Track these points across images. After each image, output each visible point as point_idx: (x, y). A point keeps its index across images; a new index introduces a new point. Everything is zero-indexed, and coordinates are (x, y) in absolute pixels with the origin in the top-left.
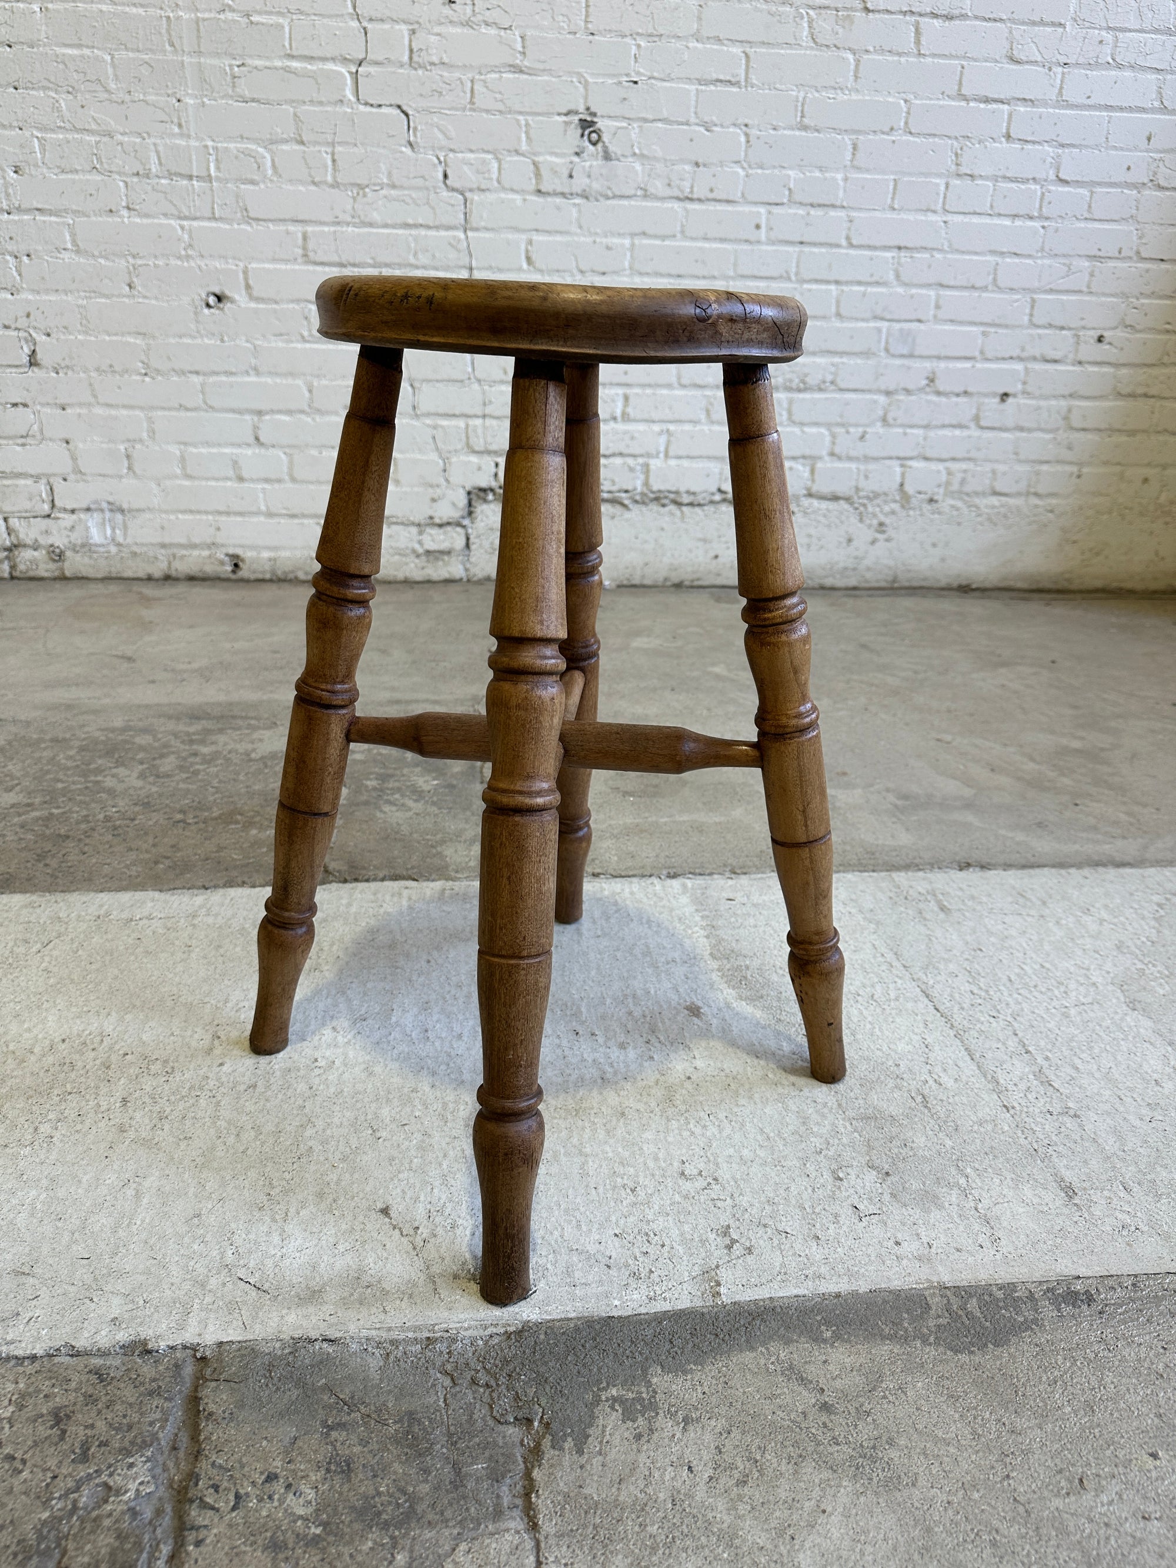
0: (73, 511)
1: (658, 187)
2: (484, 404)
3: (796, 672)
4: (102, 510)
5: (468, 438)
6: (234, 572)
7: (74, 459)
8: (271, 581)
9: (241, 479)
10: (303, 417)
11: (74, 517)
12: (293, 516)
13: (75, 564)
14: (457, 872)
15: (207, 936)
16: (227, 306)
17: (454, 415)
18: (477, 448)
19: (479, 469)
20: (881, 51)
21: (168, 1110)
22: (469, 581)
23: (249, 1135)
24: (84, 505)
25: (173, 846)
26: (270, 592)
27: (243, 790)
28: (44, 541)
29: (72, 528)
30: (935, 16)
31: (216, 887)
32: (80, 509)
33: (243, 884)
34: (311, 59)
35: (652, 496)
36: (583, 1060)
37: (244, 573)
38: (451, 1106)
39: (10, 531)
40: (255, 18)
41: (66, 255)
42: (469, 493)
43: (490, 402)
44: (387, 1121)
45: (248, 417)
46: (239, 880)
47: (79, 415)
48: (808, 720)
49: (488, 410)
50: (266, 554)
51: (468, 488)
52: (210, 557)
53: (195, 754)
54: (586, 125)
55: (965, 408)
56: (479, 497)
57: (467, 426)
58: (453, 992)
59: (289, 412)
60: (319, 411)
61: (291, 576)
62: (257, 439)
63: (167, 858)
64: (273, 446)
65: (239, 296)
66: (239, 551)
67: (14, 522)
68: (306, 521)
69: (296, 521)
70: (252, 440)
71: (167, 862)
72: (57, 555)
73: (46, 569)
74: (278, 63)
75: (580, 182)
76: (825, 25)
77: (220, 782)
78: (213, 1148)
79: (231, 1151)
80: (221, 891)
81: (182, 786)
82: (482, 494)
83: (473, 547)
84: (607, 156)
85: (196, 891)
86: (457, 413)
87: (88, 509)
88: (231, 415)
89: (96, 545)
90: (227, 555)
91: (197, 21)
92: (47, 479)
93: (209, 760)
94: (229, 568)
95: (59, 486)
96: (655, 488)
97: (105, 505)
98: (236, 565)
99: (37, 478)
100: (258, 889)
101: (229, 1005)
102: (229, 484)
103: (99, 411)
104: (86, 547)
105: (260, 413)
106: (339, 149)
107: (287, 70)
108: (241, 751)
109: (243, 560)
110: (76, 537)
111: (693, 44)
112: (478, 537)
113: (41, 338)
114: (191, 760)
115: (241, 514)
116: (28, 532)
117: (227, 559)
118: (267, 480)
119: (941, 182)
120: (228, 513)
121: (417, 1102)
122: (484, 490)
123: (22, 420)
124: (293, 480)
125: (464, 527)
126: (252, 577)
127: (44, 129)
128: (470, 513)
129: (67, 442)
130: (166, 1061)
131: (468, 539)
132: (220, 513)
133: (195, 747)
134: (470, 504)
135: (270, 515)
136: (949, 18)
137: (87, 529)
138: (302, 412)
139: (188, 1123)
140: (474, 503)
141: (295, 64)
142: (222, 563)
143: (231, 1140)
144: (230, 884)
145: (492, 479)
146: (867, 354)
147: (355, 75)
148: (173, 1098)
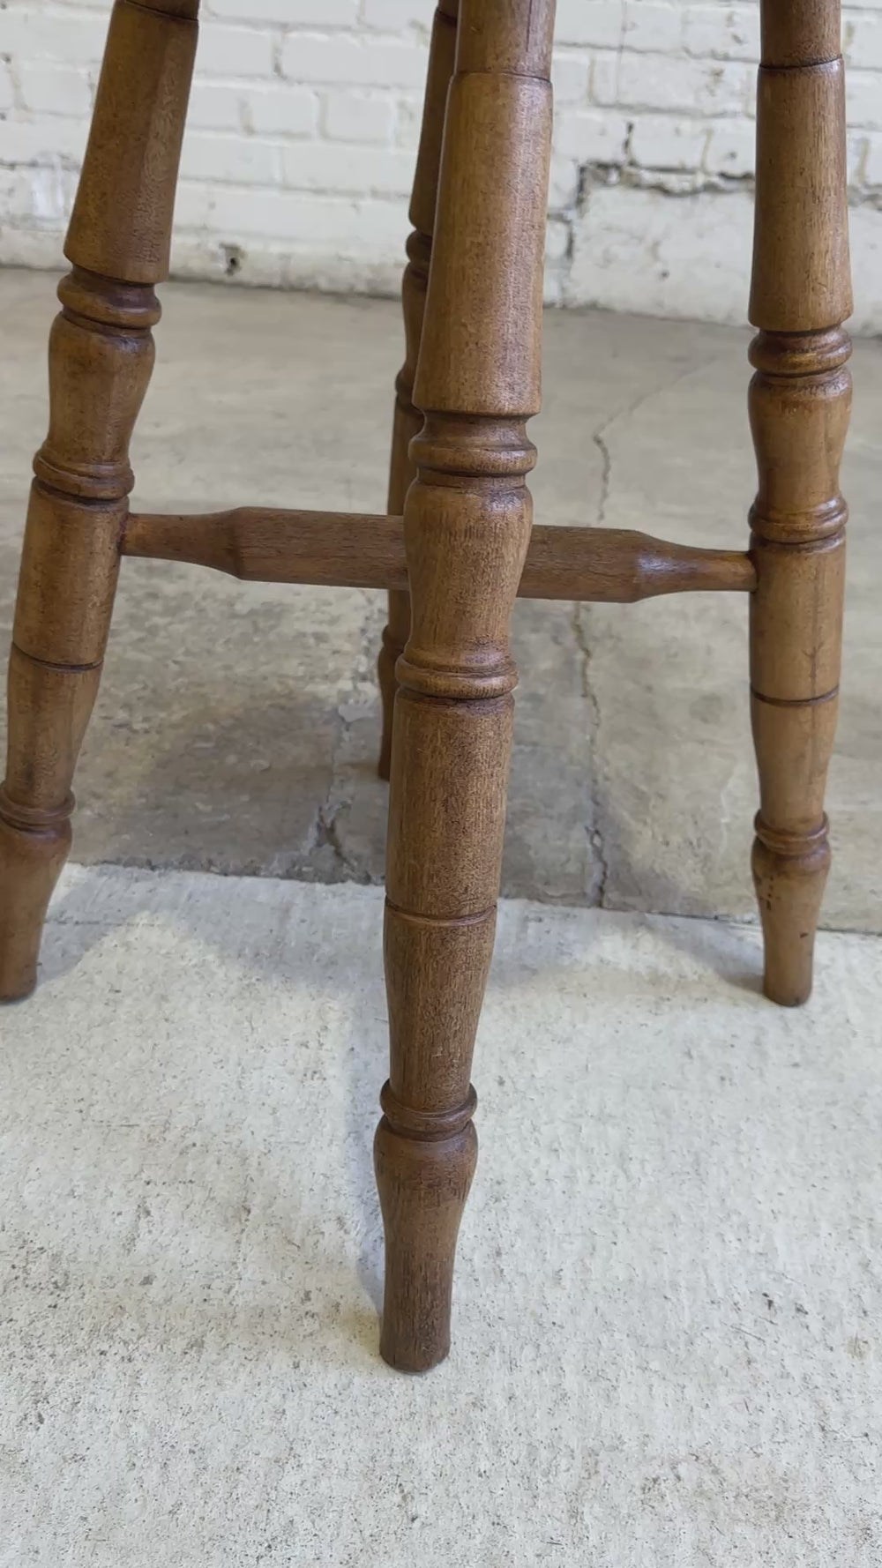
0: (12, 166)
2: (624, 29)
3: (830, 448)
4: (52, 167)
5: (591, 81)
6: (230, 271)
7: (16, 85)
8: (280, 289)
9: (250, 130)
10: (347, 36)
11: (13, 175)
12: (319, 192)
13: (13, 245)
14: (547, 883)
15: (146, 972)
17: (575, 45)
18: (604, 100)
19: (603, 133)
21: (51, 1378)
22: (564, 307)
23: (183, 1468)
24: (27, 158)
25: (109, 775)
26: (279, 308)
27: (221, 674)
29: (11, 191)
31: (167, 866)
32: (22, 164)
33: (207, 867)
35: (865, 192)
36: (786, 1375)
37: (243, 274)
38: (544, 1454)
42: (582, 170)
43: (634, 25)
44: (428, 1476)
45: (266, 33)
46: (204, 857)
47: (26, 18)
48: (828, 524)
49: (629, 39)
50: (276, 249)
51: (582, 162)
52: (199, 246)
53: (154, 596)
56: (596, 178)
57: (593, 63)
58: (544, 1162)
59: (327, 28)
60: (371, 28)
61: (308, 284)
62: (277, 68)
63: (97, 796)
64: (300, 82)
66: (238, 241)
68: (337, 200)
69: (323, 200)
70: (269, 70)
71: (98, 805)
77: (187, 653)
78: (120, 1493)
79: (152, 1506)
80: (175, 876)
81: (132, 655)
82: (601, 172)
83: (577, 255)
85: (136, 871)
86: (580, 40)
87: (33, 165)
88: (241, 29)
89: (43, 219)
90: (223, 246)
93: (173, 610)
94: (223, 265)
96: (873, 180)
97: (56, 160)
98: (233, 262)
100: (232, 880)
101: (170, 1136)
102: (231, 136)
104: (30, 221)
105: (285, 27)
108: (221, 596)
109: (243, 255)
110: (16, 205)
112: (587, 239)
114: (148, 605)
115: (246, 184)
117: (221, 252)
118: (287, 135)
120: (227, 182)
121: (481, 1436)
122: (604, 167)
124: (325, 136)
125: (568, 222)
126: (256, 281)
128: (580, 202)
129: (8, 60)
130: (56, 1257)
131: (571, 241)
132: (216, 181)
133: (155, 581)
134: (581, 187)
135: (287, 188)
137: (31, 194)
138: (347, 29)
139: (81, 1417)
140: (587, 185)
142: (214, 257)
143: (152, 1476)
144: (190, 863)
145: (620, 149)
148: (60, 1350)
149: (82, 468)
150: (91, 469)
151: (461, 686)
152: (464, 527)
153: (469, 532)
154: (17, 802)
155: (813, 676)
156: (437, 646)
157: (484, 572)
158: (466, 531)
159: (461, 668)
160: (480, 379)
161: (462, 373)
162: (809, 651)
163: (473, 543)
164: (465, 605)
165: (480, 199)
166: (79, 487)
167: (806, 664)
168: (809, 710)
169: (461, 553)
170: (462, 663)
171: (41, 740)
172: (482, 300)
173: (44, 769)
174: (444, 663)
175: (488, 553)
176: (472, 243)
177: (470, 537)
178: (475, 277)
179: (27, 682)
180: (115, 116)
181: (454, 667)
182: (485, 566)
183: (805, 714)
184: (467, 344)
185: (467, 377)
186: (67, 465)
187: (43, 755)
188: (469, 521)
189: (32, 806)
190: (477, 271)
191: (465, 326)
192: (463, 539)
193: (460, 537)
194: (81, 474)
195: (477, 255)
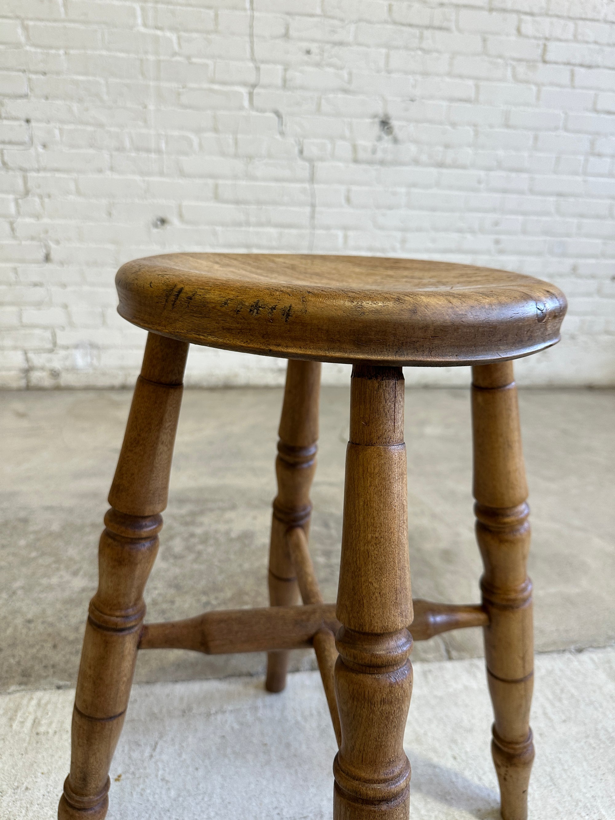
0: (67, 348)
1: (424, 158)
4: (85, 347)
7: (69, 317)
11: (68, 351)
13: (66, 379)
16: (168, 227)
20: (552, 84)
24: (74, 344)
28: (48, 365)
29: (66, 358)
30: (581, 65)
32: (71, 347)
34: (224, 83)
39: (27, 360)
40: (194, 60)
41: (72, 197)
47: (75, 291)
54: (385, 124)
55: (592, 285)
65: (175, 221)
67: (31, 355)
72: (55, 374)
73: (48, 382)
74: (205, 86)
75: (379, 155)
76: (521, 69)
84: (396, 141)
87: (77, 347)
89: (81, 369)
91: (159, 61)
92: (52, 329)
95: (59, 333)
97: (87, 344)
99: (45, 328)
103: (86, 288)
104: (73, 369)
106: (239, 136)
107: (211, 90)
110: (68, 363)
111: (447, 79)
113: (53, 245)
116: (38, 360)
119: (582, 158)
123: (38, 293)
127: (62, 122)
136: (589, 67)
137: (75, 359)
141: (216, 87)
146: (539, 254)
147: (251, 94)
149: (118, 613)
150: (123, 613)
151: (383, 794)
152: (379, 700)
153: (383, 702)
154: (76, 794)
155: (524, 667)
156: (364, 766)
157: (392, 721)
158: (381, 701)
159: (381, 781)
160: (383, 613)
161: (372, 611)
162: (521, 655)
163: (386, 707)
164: (381, 742)
165: (376, 513)
166: (116, 624)
167: (520, 662)
168: (523, 684)
169: (379, 713)
170: (382, 777)
171: (92, 760)
172: (381, 569)
173: (94, 774)
174: (371, 778)
175: (395, 711)
176: (372, 537)
177: (384, 704)
178: (376, 556)
179: (84, 730)
180: (139, 435)
181: (377, 780)
182: (393, 718)
183: (521, 686)
184: (374, 594)
185: (375, 612)
186: (109, 612)
187: (93, 767)
188: (382, 695)
189: (86, 796)
190: (376, 552)
191: (371, 583)
192: (379, 706)
193: (377, 705)
194: (117, 617)
195: (376, 544)
